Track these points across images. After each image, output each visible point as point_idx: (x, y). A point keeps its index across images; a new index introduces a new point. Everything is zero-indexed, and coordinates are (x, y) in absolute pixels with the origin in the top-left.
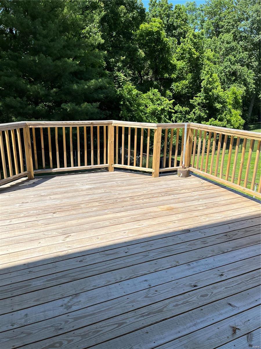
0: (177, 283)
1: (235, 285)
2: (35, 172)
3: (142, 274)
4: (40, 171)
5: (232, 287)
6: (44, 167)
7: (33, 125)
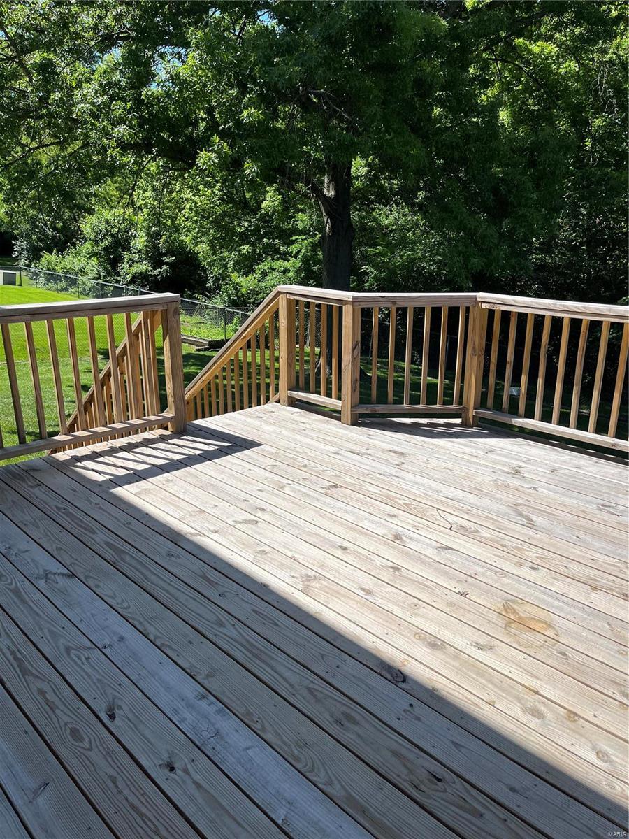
0: (120, 685)
1: (127, 799)
2: (476, 412)
3: (145, 630)
4: (487, 414)
5: (120, 792)
6: (503, 407)
7: (490, 303)
